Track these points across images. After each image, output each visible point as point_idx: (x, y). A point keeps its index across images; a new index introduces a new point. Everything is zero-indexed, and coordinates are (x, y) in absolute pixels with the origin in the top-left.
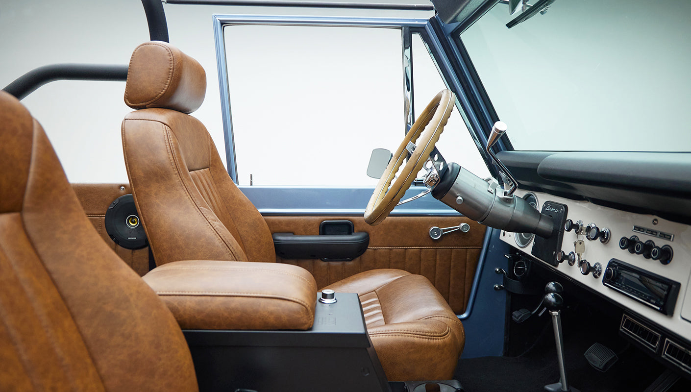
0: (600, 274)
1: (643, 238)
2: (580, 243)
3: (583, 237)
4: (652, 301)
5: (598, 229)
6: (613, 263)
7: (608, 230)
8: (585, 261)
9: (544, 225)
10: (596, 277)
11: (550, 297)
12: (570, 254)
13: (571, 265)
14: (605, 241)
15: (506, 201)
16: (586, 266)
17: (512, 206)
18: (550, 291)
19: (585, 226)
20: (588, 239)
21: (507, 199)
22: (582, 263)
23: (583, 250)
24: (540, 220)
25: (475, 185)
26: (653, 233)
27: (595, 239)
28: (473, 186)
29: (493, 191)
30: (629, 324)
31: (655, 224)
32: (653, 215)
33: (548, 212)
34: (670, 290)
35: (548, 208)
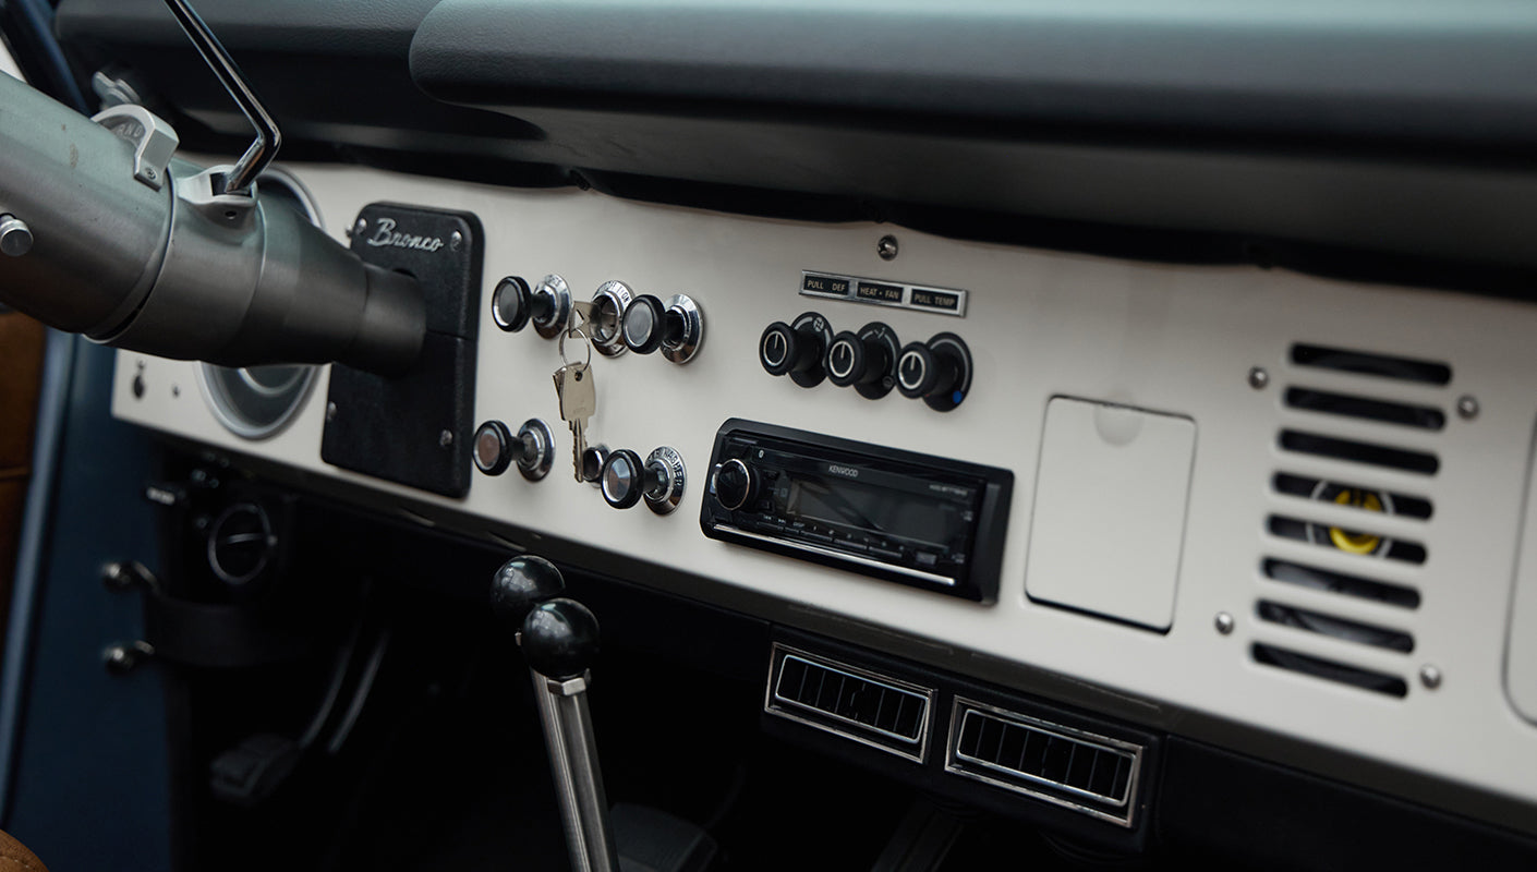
0: (678, 493)
1: (845, 317)
2: (579, 376)
3: (578, 347)
4: (922, 557)
5: (655, 303)
6: (735, 440)
7: (689, 306)
8: (604, 452)
9: (385, 318)
10: (660, 509)
11: (547, 621)
12: (522, 434)
13: (531, 476)
14: (685, 354)
15: (221, 221)
16: (622, 471)
17: (251, 240)
18: (527, 605)
19: (584, 295)
20: (606, 352)
21: (230, 210)
22: (590, 465)
23: (591, 401)
24: (368, 293)
25: (75, 153)
26: (883, 293)
27: (645, 349)
28: (67, 160)
29: (159, 178)
30: (796, 680)
31: (887, 256)
32: (880, 218)
33: (387, 255)
34: (977, 507)
35: (388, 235)
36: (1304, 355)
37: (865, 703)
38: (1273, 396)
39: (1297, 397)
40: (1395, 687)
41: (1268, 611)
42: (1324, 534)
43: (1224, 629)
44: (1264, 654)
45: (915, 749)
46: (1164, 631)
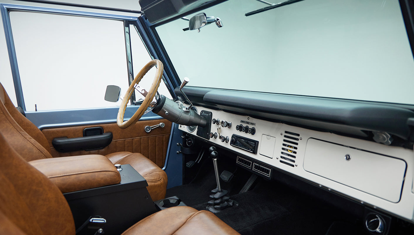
0: (228, 141)
1: (244, 125)
2: (220, 129)
3: (220, 126)
4: (250, 149)
5: (227, 122)
6: (234, 136)
7: (230, 123)
8: (222, 136)
9: (203, 122)
10: (227, 142)
11: (213, 153)
12: (215, 134)
13: (215, 138)
14: (230, 127)
15: (187, 112)
16: (223, 138)
17: (190, 114)
18: (212, 151)
19: (221, 121)
20: (223, 127)
21: (188, 111)
22: (220, 137)
23: (221, 131)
24: (201, 119)
25: (173, 106)
26: (248, 123)
27: (226, 127)
28: (172, 106)
29: (181, 108)
30: (240, 160)
31: (248, 119)
32: (248, 116)
33: (203, 116)
34: (255, 145)
35: (203, 114)
36: (286, 132)
37: (246, 163)
38: (283, 136)
39: (285, 136)
40: (293, 166)
41: (281, 157)
42: (287, 150)
43: (277, 159)
44: (281, 161)
45: (250, 168)
46: (272, 158)
